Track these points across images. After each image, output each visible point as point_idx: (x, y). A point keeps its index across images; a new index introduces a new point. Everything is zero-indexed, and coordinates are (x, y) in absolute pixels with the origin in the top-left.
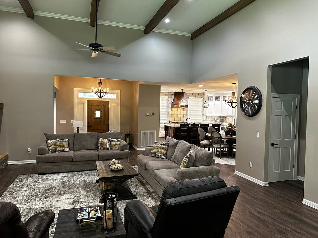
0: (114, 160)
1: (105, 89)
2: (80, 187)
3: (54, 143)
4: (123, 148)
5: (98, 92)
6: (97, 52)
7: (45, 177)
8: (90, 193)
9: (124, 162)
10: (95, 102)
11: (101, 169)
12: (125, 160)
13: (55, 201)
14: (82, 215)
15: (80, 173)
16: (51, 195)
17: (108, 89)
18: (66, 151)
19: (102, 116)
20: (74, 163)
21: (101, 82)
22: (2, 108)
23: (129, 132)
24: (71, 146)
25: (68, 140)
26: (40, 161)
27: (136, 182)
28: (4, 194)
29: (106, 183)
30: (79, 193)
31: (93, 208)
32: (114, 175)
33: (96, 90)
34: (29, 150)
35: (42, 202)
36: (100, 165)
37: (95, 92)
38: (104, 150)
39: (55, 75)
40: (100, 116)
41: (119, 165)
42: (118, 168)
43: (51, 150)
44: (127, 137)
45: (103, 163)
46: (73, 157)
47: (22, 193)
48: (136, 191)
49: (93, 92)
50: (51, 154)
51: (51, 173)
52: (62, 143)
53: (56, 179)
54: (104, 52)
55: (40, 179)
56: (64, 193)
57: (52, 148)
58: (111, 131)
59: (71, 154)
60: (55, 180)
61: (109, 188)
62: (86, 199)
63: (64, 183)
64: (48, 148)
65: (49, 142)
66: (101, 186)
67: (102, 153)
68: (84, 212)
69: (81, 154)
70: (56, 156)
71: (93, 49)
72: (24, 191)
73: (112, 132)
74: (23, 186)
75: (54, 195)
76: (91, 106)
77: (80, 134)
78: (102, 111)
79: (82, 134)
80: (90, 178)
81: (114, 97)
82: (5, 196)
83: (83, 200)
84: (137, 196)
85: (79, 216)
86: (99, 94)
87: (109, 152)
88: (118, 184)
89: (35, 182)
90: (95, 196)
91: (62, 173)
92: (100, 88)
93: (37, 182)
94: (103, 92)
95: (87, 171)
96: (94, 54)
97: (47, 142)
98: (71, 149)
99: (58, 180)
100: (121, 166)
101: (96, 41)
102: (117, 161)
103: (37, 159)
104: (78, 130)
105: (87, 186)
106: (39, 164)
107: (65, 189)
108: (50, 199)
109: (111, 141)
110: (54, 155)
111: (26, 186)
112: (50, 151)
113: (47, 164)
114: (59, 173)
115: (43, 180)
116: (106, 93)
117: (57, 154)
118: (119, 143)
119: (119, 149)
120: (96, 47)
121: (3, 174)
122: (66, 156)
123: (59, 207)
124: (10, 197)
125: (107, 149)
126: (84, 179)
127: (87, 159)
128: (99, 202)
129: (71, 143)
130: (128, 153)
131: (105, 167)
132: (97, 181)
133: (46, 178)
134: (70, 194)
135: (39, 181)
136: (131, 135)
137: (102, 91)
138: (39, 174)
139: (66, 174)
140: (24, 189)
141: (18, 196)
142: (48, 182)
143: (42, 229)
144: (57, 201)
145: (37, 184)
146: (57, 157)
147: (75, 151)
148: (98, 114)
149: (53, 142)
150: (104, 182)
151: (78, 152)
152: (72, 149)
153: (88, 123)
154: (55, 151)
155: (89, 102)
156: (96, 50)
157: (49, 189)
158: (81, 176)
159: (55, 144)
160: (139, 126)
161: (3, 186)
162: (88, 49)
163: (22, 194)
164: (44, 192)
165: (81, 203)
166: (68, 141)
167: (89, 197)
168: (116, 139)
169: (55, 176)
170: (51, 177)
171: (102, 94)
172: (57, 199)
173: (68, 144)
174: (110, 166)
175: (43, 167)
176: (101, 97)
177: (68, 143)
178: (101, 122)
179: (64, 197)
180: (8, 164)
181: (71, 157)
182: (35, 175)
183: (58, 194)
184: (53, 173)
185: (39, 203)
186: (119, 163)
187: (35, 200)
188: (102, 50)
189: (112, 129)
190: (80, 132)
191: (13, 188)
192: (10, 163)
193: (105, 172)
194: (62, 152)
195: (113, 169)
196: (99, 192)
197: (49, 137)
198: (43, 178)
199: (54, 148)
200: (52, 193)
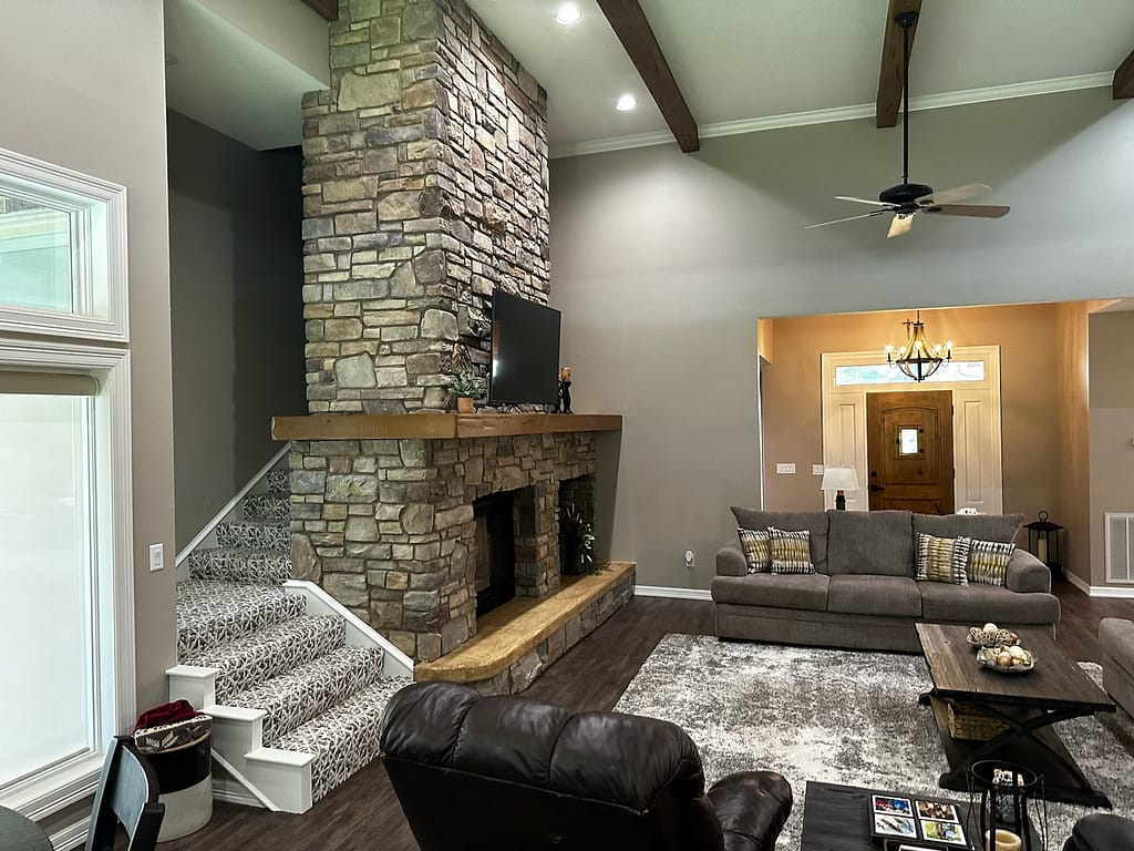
0: (990, 628)
1: (938, 348)
2: (861, 711)
3: (763, 543)
4: (1025, 582)
5: (909, 360)
6: (911, 217)
7: (739, 651)
8: (899, 740)
9: (1035, 640)
10: (899, 400)
11: (940, 655)
12: (1041, 633)
13: (778, 743)
14: (891, 820)
15: (857, 656)
16: (765, 716)
17: (949, 345)
18: (803, 573)
19: (927, 451)
20: (833, 618)
21: (918, 323)
22: (617, 430)
23: (1043, 516)
24: (820, 558)
25: (807, 532)
26: (724, 597)
27: (1100, 735)
28: (632, 686)
29: (962, 714)
30: (859, 729)
31: (931, 806)
32: (997, 689)
33: (903, 351)
34: (689, 556)
35: (737, 736)
36: (935, 640)
37: (898, 362)
38: (941, 581)
39: (761, 318)
40: (916, 451)
41: (1017, 651)
42: (1012, 664)
43: (755, 563)
44: (1039, 538)
45: (946, 633)
46: (829, 596)
47: (679, 691)
48: (1104, 773)
49: (889, 361)
50: (754, 579)
51: (757, 642)
52: (790, 543)
53: (777, 666)
54: (936, 210)
55: (725, 655)
56: (807, 719)
57: (759, 557)
58: (969, 510)
59: (822, 583)
60: (772, 667)
61: (977, 736)
62: (886, 760)
63: (801, 683)
64: (746, 557)
65: (749, 538)
66: (941, 721)
67: (935, 591)
68: (900, 813)
69: (854, 587)
70: (772, 585)
71: (896, 209)
72: (684, 688)
73: (972, 512)
74: (679, 669)
75: (773, 719)
76: (883, 413)
77: (849, 514)
78: (927, 430)
79: (855, 516)
80: (894, 681)
81: (976, 372)
82: (633, 691)
83: (874, 760)
84: (1111, 798)
85: (882, 823)
86: (913, 368)
87: (965, 591)
88: (1018, 728)
89: (712, 663)
90: (922, 755)
91: (794, 646)
92: (918, 345)
93: (717, 665)
94: (928, 360)
95: (880, 655)
96: (900, 224)
97: (740, 535)
98: (821, 565)
99: (783, 670)
100: (1025, 657)
101: (906, 176)
102: (1007, 635)
103: (716, 588)
104: (841, 500)
105: (886, 711)
106: (722, 606)
107: (810, 706)
108: (763, 731)
109: (971, 550)
110: (765, 581)
111: (687, 671)
112: (752, 568)
113: (743, 610)
114: (783, 645)
115: (734, 659)
116: (941, 360)
117: (774, 580)
118: (1004, 559)
119: (1005, 585)
120: (905, 197)
121: (625, 621)
122: (805, 591)
123: (794, 768)
124: (646, 700)
125: (956, 581)
126: (873, 680)
127: (876, 610)
128: (936, 781)
129: (821, 544)
130: (1052, 605)
131: (956, 649)
132: (924, 700)
133: (744, 655)
134: (827, 730)
135: (722, 663)
136: (1057, 527)
137: (923, 356)
138: (722, 639)
139: (806, 654)
140: (682, 681)
141: (669, 701)
142: (751, 671)
143: (757, 831)
144: (786, 743)
145: (719, 673)
146: (776, 590)
147: (834, 574)
148: (909, 442)
149: (759, 537)
150: (952, 706)
151: (847, 580)
152: (824, 565)
153: (872, 475)
154: (767, 569)
155: (873, 400)
156: (907, 209)
157: (755, 697)
158: (860, 669)
159: (768, 543)
160: (1094, 491)
161: (627, 659)
162: (876, 212)
163: (679, 697)
164: (742, 705)
165: (869, 769)
166: (810, 536)
167: (898, 752)
168: (991, 544)
169: (770, 655)
170: (760, 655)
171: (925, 367)
172: (786, 736)
173: (807, 548)
174: (976, 649)
175: (732, 618)
176: (921, 378)
177: (807, 544)
178: (921, 473)
179: (808, 733)
180: (636, 593)
181: (823, 594)
182: (709, 639)
183: (786, 717)
184: (765, 643)
185: (728, 736)
186: (1014, 643)
187: (718, 724)
188: (931, 205)
189: (971, 501)
190: (847, 509)
191: (654, 672)
192: (640, 591)
193: (958, 671)
194: (789, 573)
195: (993, 663)
196: (933, 742)
197: (747, 521)
198: (735, 654)
199: (763, 556)
200: (767, 711)
